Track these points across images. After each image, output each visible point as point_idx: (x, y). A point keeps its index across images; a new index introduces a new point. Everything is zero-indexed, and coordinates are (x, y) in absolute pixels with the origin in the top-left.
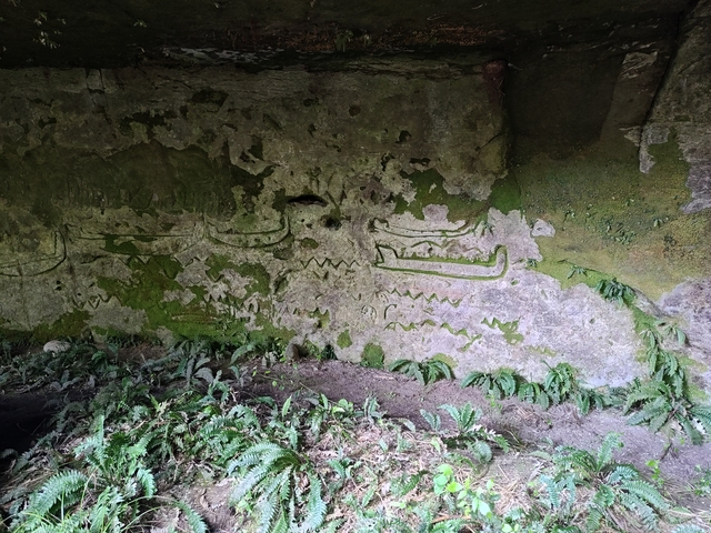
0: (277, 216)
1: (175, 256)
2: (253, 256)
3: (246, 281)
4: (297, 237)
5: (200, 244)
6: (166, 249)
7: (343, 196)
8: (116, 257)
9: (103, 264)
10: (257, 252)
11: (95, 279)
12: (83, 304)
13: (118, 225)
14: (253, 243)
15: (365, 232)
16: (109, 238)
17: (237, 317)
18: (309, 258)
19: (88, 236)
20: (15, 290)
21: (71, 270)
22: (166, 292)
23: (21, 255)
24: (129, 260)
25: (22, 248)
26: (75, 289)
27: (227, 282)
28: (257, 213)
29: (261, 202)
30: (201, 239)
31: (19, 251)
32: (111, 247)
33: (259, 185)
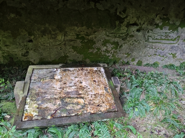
0: (126, 29)
1: (95, 40)
2: (116, 40)
3: (112, 46)
4: (129, 34)
5: (103, 37)
6: (93, 38)
7: (144, 24)
8: (78, 40)
9: (74, 42)
10: (118, 39)
11: (71, 47)
12: (67, 54)
13: (81, 31)
14: (118, 36)
15: (146, 33)
16: (78, 35)
17: (107, 55)
18: (130, 40)
19: (72, 35)
20: (48, 50)
21: (65, 44)
22: (90, 50)
23: (51, 40)
24: (82, 41)
25: (51, 38)
26: (65, 49)
27: (107, 47)
28: (121, 28)
29: (123, 25)
30: (103, 35)
31: (50, 39)
32: (78, 38)
33: (123, 20)
